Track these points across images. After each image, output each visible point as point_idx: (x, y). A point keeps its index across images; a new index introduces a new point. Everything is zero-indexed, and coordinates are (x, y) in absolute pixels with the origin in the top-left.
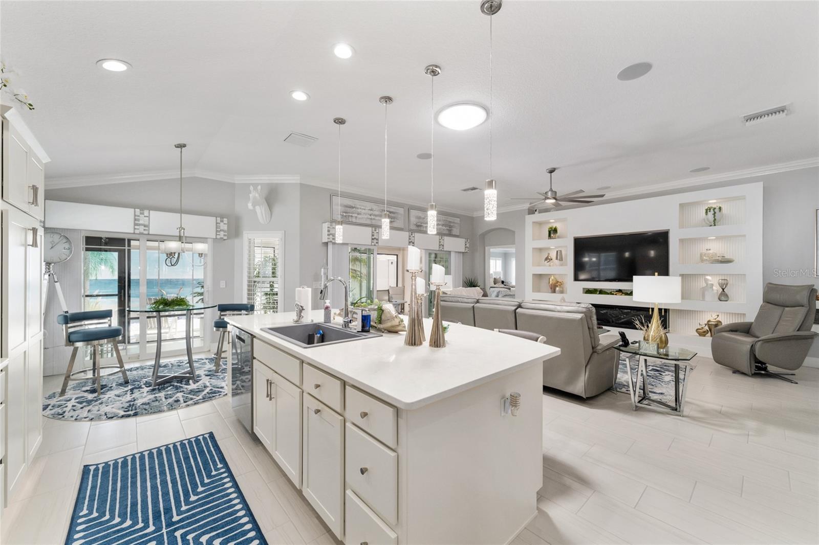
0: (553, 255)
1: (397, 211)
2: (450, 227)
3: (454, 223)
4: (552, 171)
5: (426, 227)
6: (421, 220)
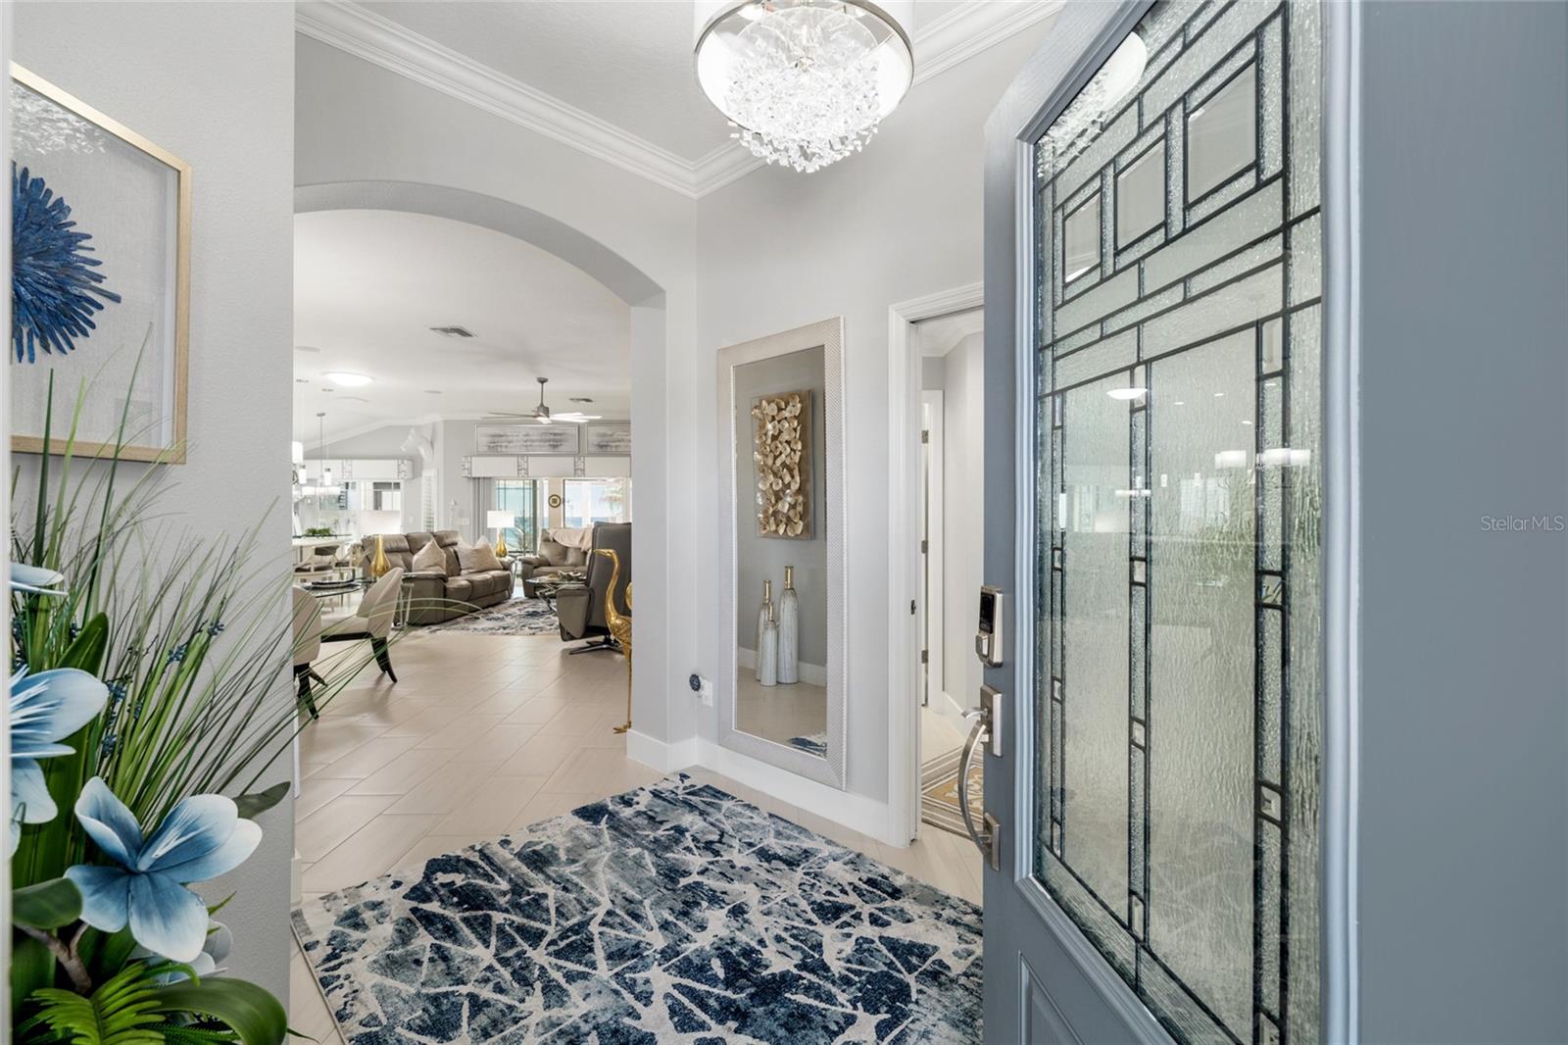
4: (543, 381)
5: (616, 446)
6: (606, 439)
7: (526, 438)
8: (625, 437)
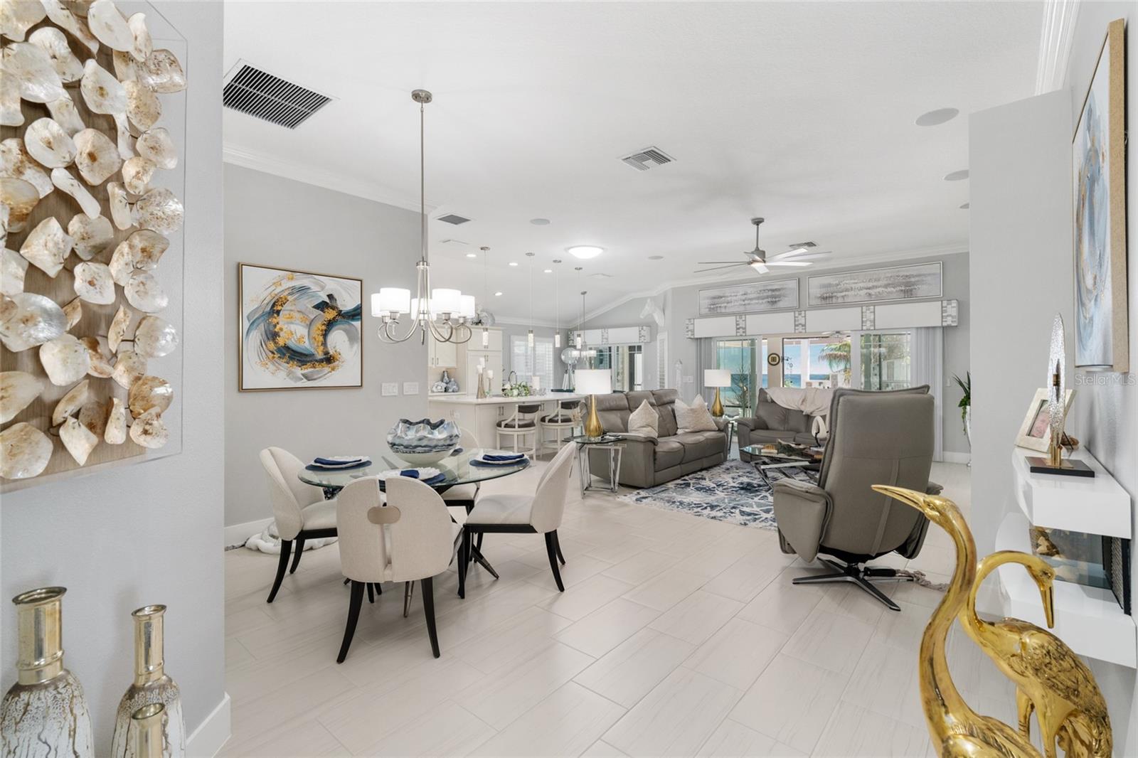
1: (784, 287)
2: (908, 284)
3: (919, 275)
4: (758, 222)
5: (843, 297)
6: (831, 289)
8: (853, 286)
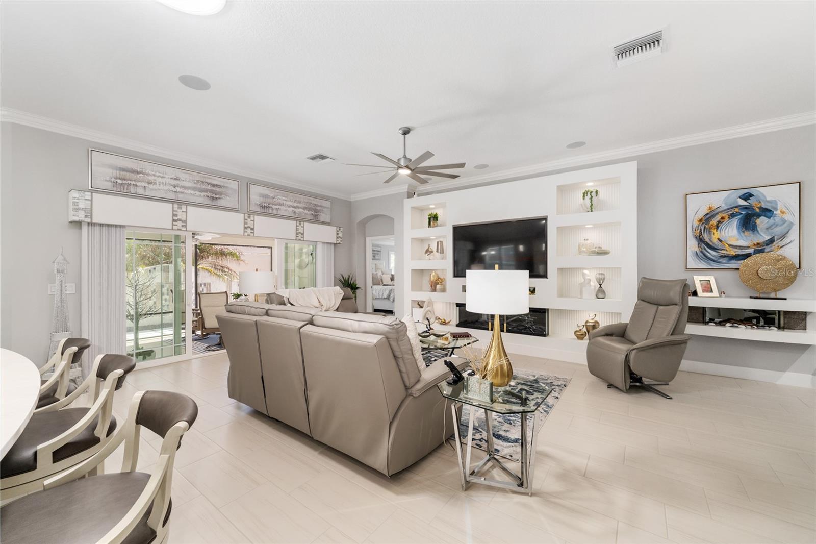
0: (434, 247)
1: (226, 185)
2: (316, 211)
3: (321, 206)
5: (277, 209)
6: (269, 200)
7: (176, 182)
8: (284, 202)
